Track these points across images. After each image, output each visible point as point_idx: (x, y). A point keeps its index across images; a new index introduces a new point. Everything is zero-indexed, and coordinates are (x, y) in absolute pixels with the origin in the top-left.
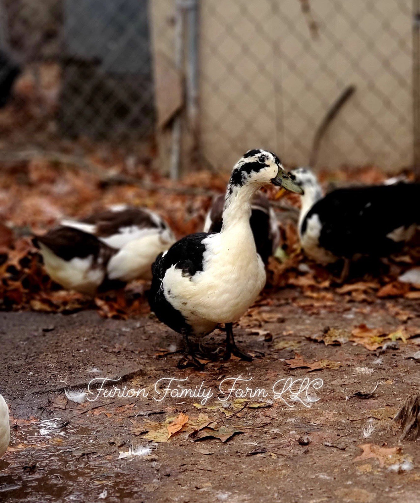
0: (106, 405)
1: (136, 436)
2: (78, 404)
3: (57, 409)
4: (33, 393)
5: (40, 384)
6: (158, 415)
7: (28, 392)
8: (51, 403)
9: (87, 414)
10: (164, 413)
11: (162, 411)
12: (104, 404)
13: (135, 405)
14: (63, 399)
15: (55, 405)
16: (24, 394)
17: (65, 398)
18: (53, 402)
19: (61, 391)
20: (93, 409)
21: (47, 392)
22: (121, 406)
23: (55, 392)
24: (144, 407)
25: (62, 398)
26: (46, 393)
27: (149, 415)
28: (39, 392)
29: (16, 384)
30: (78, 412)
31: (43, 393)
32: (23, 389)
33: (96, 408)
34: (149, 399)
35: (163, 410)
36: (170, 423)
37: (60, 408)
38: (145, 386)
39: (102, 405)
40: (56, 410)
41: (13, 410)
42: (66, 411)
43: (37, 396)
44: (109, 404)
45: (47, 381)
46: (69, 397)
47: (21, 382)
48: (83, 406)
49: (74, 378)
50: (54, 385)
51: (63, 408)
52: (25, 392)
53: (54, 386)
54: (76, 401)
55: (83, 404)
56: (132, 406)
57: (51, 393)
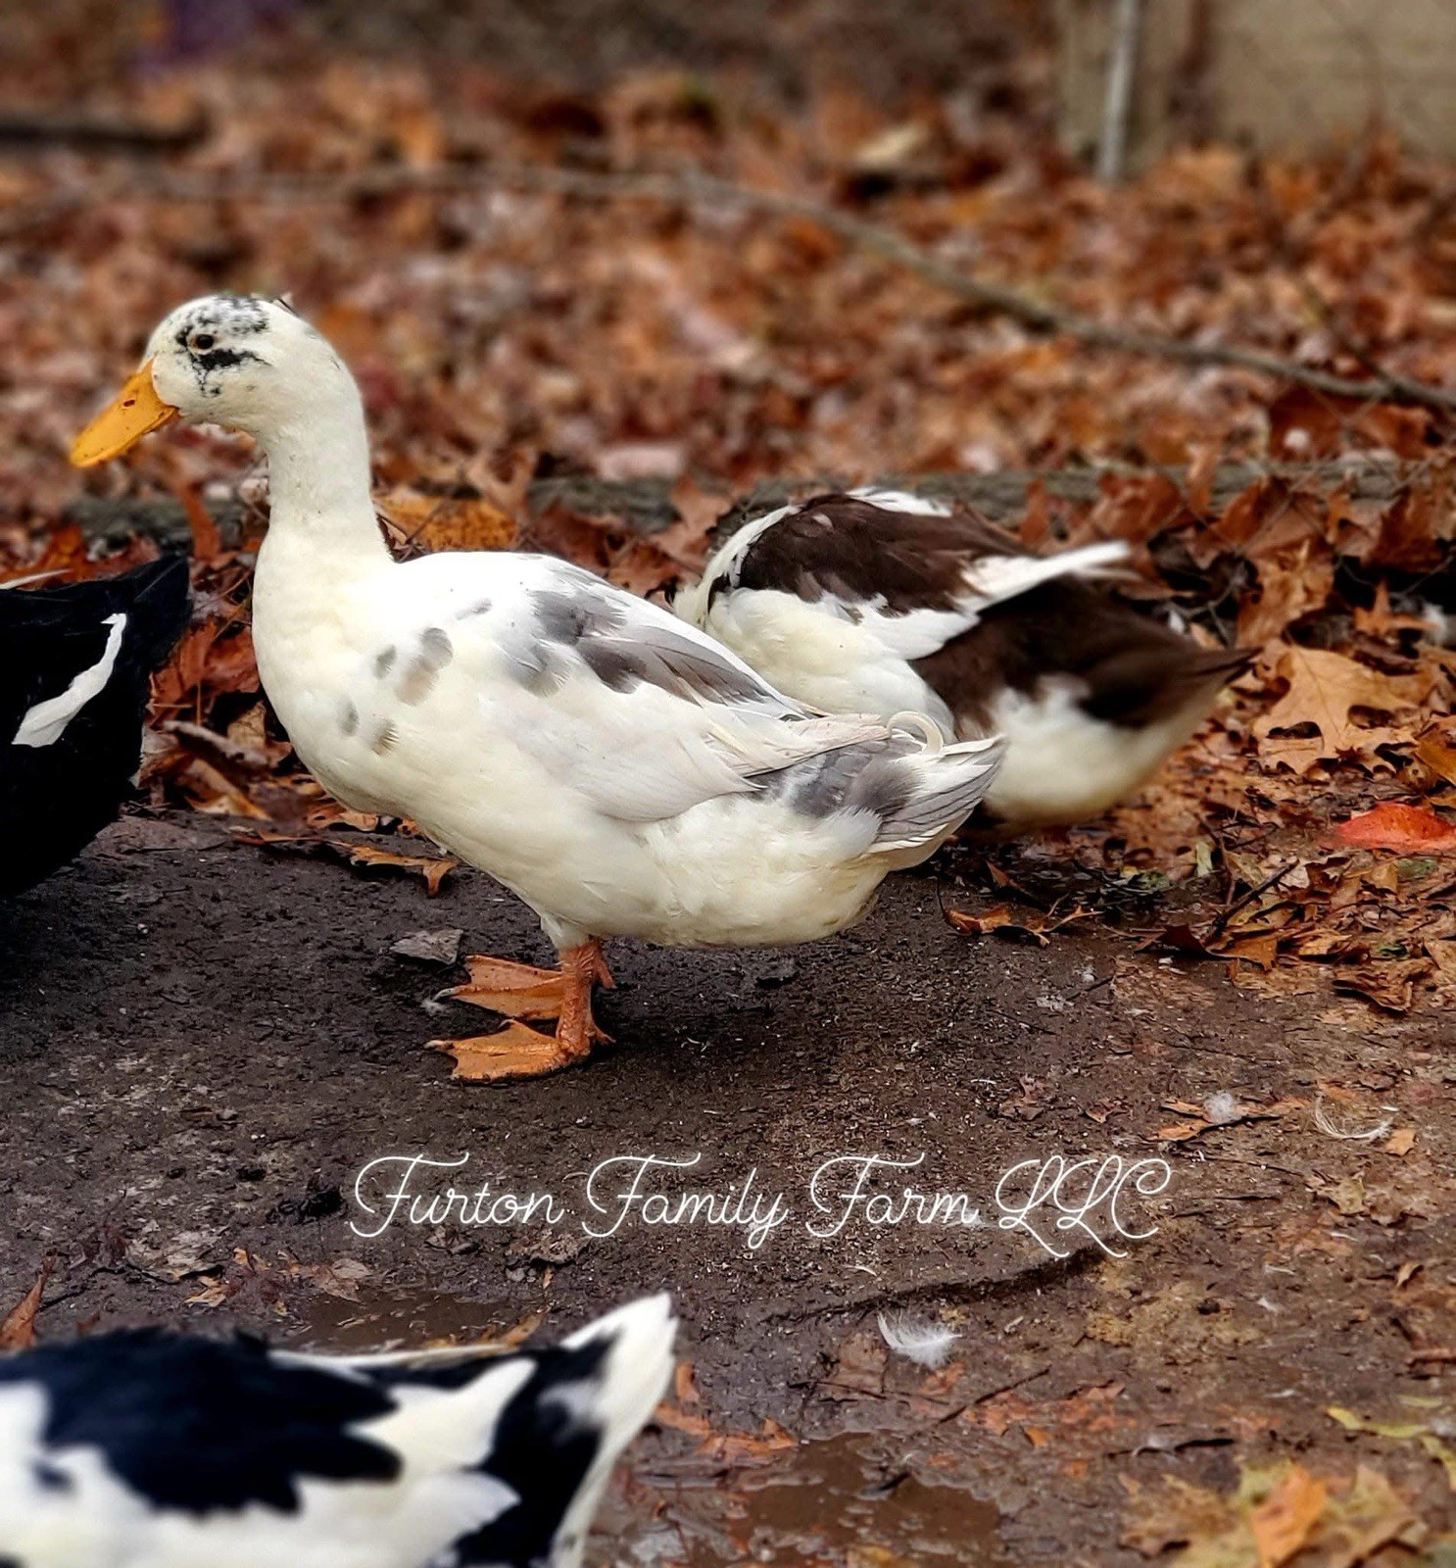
0: (1021, 1382)
1: (1146, 1556)
2: (926, 1371)
3: (856, 1396)
4: (768, 1320)
5: (787, 1280)
6: (1208, 1451)
7: (749, 1314)
8: (832, 1365)
9: (960, 1423)
10: (1228, 1442)
11: (1222, 1430)
12: (1015, 1379)
13: (1122, 1391)
14: (873, 1349)
15: (845, 1377)
16: (735, 1318)
17: (882, 1345)
18: (838, 1361)
19: (862, 1312)
20: (978, 1402)
21: (813, 1315)
22: (1074, 1393)
23: (843, 1312)
24: (1155, 1402)
25: (866, 1345)
26: (814, 1319)
27: (1180, 1449)
28: (789, 1314)
29: (707, 1275)
30: (927, 1409)
31: (804, 1316)
32: (733, 1299)
33: (990, 1396)
34: (1168, 1364)
35: (1225, 1424)
36: (1258, 1499)
37: (863, 1392)
38: (1146, 1295)
39: (1009, 1383)
40: (850, 1397)
41: (703, 1389)
42: (887, 1404)
43: (780, 1329)
44: (1030, 1379)
45: (810, 1265)
46: (892, 1341)
47: (725, 1265)
48: (943, 1382)
49: (904, 1251)
50: (838, 1288)
51: (876, 1390)
52: (739, 1315)
53: (837, 1291)
54: (916, 1357)
55: (940, 1374)
56: (1112, 1392)
57: (828, 1320)
